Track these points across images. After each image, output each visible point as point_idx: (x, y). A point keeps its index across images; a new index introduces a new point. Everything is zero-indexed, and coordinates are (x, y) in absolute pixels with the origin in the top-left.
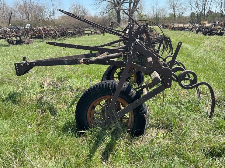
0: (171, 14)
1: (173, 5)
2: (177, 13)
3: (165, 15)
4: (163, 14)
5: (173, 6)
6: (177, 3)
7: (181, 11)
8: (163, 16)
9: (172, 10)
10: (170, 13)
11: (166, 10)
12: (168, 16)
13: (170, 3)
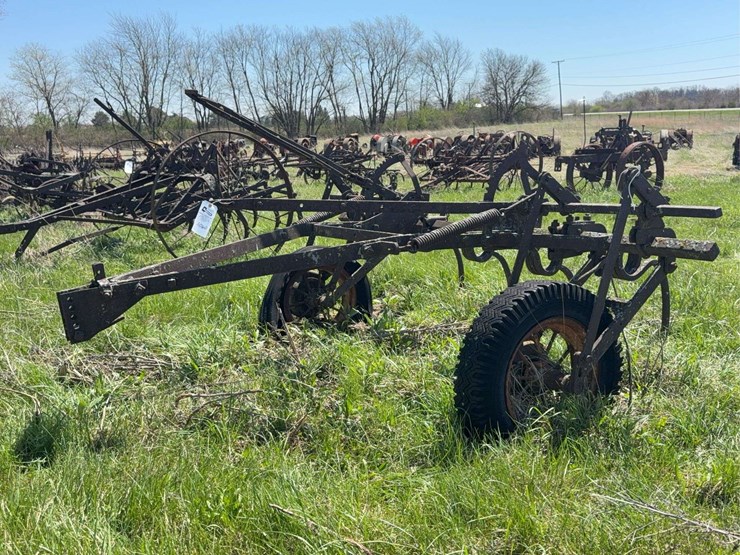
0: (39, 117)
1: (42, 86)
2: (61, 113)
3: (18, 118)
4: (10, 114)
5: (44, 91)
6: (57, 82)
7: (73, 108)
8: (10, 122)
9: (43, 103)
10: (36, 112)
11: (17, 100)
12: (31, 122)
13: (31, 79)
